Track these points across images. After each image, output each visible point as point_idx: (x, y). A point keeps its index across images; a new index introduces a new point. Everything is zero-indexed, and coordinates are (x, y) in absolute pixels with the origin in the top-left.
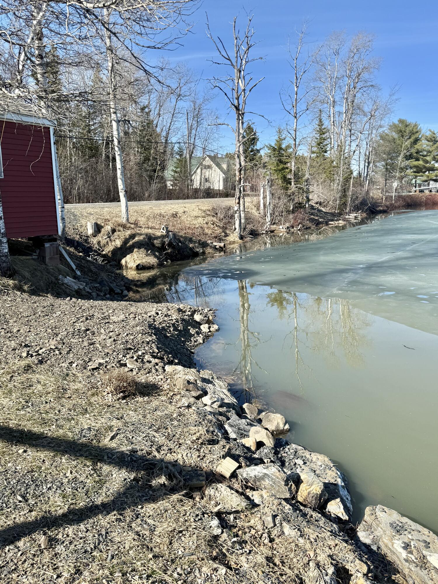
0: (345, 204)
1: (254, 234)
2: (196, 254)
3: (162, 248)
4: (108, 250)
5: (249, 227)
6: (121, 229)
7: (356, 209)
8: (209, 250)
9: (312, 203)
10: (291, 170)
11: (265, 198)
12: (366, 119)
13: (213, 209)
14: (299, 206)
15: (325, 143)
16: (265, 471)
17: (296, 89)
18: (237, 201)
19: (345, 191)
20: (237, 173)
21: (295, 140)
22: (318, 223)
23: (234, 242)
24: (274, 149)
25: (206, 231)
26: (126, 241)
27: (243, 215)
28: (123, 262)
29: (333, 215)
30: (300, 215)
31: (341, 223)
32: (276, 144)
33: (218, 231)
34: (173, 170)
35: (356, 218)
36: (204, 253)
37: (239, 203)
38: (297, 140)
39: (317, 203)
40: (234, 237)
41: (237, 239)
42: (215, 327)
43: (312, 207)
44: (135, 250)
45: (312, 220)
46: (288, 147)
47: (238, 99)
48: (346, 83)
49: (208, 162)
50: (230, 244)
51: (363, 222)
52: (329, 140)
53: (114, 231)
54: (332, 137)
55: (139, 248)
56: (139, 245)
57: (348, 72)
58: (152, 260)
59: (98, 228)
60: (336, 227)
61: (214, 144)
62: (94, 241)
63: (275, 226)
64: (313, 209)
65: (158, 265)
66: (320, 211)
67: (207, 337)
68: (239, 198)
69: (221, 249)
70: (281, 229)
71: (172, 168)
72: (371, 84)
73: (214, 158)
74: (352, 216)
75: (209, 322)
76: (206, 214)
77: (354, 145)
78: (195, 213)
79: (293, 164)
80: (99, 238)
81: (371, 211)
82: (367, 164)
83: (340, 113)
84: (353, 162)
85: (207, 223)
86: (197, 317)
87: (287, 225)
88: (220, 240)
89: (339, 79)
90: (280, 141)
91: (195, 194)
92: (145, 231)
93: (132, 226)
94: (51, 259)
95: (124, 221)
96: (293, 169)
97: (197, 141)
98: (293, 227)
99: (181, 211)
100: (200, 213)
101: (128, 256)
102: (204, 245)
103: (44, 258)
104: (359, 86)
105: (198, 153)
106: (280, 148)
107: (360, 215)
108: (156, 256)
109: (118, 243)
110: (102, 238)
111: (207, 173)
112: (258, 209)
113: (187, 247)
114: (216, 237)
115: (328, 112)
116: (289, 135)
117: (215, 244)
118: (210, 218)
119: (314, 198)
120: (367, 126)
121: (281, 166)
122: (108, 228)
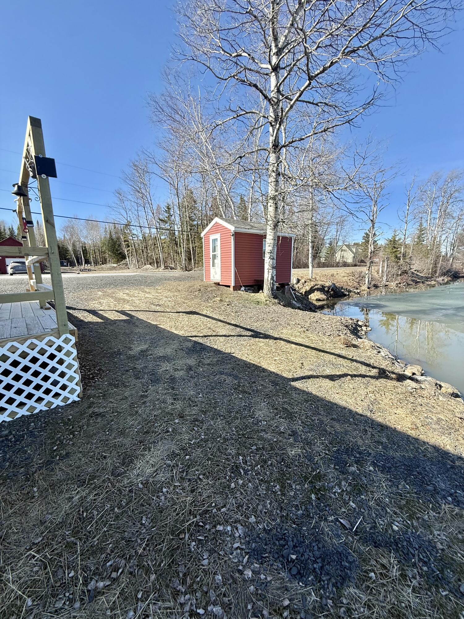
0: (436, 272)
1: (376, 286)
2: (345, 295)
3: (328, 292)
4: (303, 291)
5: (373, 283)
6: (309, 281)
7: (444, 274)
8: (351, 294)
9: (412, 270)
10: (401, 252)
11: (383, 267)
12: (454, 221)
13: (352, 272)
14: (405, 272)
15: (423, 236)
16: (426, 378)
17: (408, 208)
18: (368, 269)
19: (435, 264)
20: (369, 254)
21: (405, 236)
22: (417, 283)
23: (364, 290)
24: (391, 241)
25: (349, 284)
26: (312, 287)
27: (370, 276)
28: (309, 297)
29: (427, 278)
30: (405, 277)
31: (433, 283)
32: (392, 238)
33: (356, 284)
34: (326, 253)
35: (443, 280)
36: (349, 295)
37: (369, 270)
38: (406, 236)
39: (415, 271)
40: (364, 287)
41: (366, 289)
42: (369, 329)
43: (413, 273)
44: (316, 291)
45: (413, 281)
46: (400, 239)
47: (373, 216)
48: (441, 200)
49: (345, 248)
50: (362, 291)
51: (447, 283)
52: (426, 234)
53: (305, 282)
54: (428, 232)
55: (318, 291)
56: (318, 289)
57: (443, 193)
58: (324, 297)
59: (298, 281)
60: (429, 285)
61: (350, 238)
62: (296, 286)
63: (388, 283)
64: (413, 274)
65: (327, 299)
66: (417, 275)
67: (366, 333)
68: (369, 267)
69: (358, 293)
70: (393, 285)
71: (325, 251)
72: (460, 199)
73: (348, 246)
74: (440, 279)
75: (366, 326)
76: (349, 275)
77: (444, 237)
78: (343, 275)
79: (403, 248)
80: (299, 285)
81: (454, 276)
82: (452, 248)
83: (434, 218)
84: (442, 247)
85: (349, 280)
86: (360, 323)
87: (396, 282)
88: (357, 289)
89: (436, 198)
90: (395, 236)
91: (337, 265)
92: (320, 283)
93: (314, 280)
94: (287, 293)
95: (310, 278)
96: (402, 251)
97: (340, 237)
98: (400, 284)
99: (335, 273)
100: (346, 275)
101: (312, 294)
102: (350, 291)
103: (284, 292)
104: (450, 201)
105: (340, 243)
106: (395, 241)
107: (446, 279)
108: (325, 295)
109: (308, 288)
110: (300, 285)
111: (345, 254)
112: (378, 273)
113: (340, 291)
114: (354, 287)
115: (426, 218)
116: (401, 233)
117: (355, 290)
118: (351, 277)
119: (414, 268)
120: (455, 225)
121: (395, 250)
122: (303, 281)
